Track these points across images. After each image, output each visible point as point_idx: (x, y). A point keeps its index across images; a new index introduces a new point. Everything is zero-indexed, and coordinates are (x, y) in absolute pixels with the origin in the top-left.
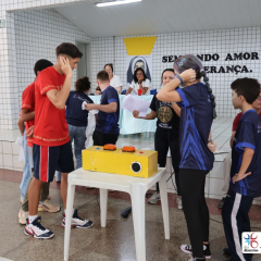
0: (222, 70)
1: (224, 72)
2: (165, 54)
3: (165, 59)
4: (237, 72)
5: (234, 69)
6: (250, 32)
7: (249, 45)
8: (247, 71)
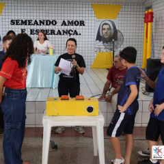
0: (59, 33)
1: (60, 34)
2: (13, 18)
3: (13, 22)
4: (70, 34)
5: (68, 32)
6: (78, 6)
7: (78, 15)
8: (77, 34)
